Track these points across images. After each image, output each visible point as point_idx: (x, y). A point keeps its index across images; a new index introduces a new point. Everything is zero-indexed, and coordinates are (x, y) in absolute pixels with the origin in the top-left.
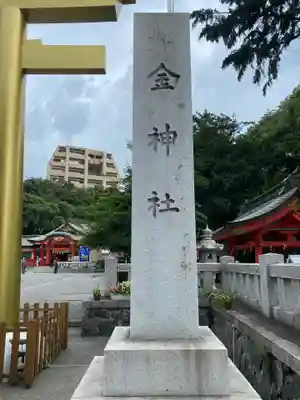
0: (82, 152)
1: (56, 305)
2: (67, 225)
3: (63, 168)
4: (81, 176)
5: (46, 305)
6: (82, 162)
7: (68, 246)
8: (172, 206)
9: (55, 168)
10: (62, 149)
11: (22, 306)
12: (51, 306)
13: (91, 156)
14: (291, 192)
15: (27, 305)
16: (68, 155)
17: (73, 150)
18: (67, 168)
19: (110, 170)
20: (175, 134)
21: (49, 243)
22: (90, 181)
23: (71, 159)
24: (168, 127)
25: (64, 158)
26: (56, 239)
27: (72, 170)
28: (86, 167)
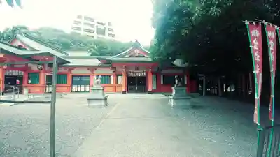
0: (92, 20)
3: (79, 29)
6: (92, 26)
9: (74, 28)
10: (80, 17)
13: (98, 23)
16: (83, 20)
17: (86, 18)
18: (82, 30)
19: (110, 32)
23: (85, 24)
25: (80, 23)
27: (85, 30)
28: (95, 29)
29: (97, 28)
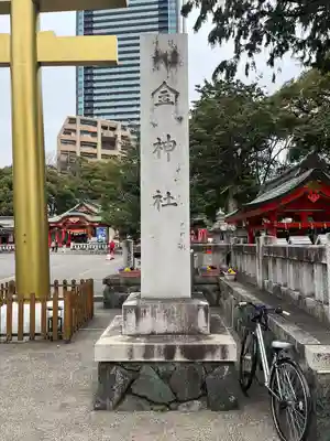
0: (94, 124)
1: (82, 281)
2: (82, 205)
3: (74, 142)
4: (94, 151)
5: (74, 282)
6: (94, 134)
7: (84, 227)
8: (172, 201)
9: (65, 142)
10: (72, 121)
11: (52, 282)
12: (78, 282)
13: (104, 128)
14: (308, 173)
15: (56, 282)
16: (79, 127)
18: (78, 144)
20: (175, 143)
21: (64, 224)
22: (104, 156)
23: (83, 132)
24: (169, 136)
25: (75, 131)
26: (71, 220)
27: (83, 144)
28: (98, 140)
29: (102, 138)
